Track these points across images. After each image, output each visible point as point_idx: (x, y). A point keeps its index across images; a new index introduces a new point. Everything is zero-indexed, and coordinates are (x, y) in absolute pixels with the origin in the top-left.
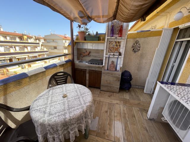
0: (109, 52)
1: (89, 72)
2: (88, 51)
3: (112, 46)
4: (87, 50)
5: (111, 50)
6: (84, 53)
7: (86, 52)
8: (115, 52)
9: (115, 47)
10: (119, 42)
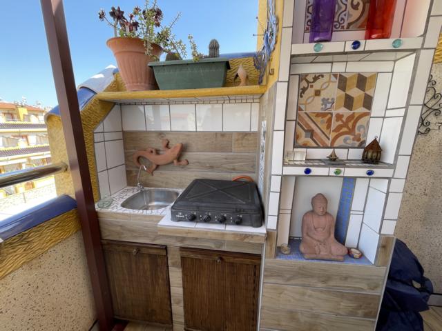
0: (300, 142)
1: (183, 258)
2: (176, 144)
3: (316, 106)
4: (168, 137)
5: (311, 133)
6: (158, 152)
7: (167, 146)
8: (340, 141)
9: (334, 112)
10: (362, 81)
